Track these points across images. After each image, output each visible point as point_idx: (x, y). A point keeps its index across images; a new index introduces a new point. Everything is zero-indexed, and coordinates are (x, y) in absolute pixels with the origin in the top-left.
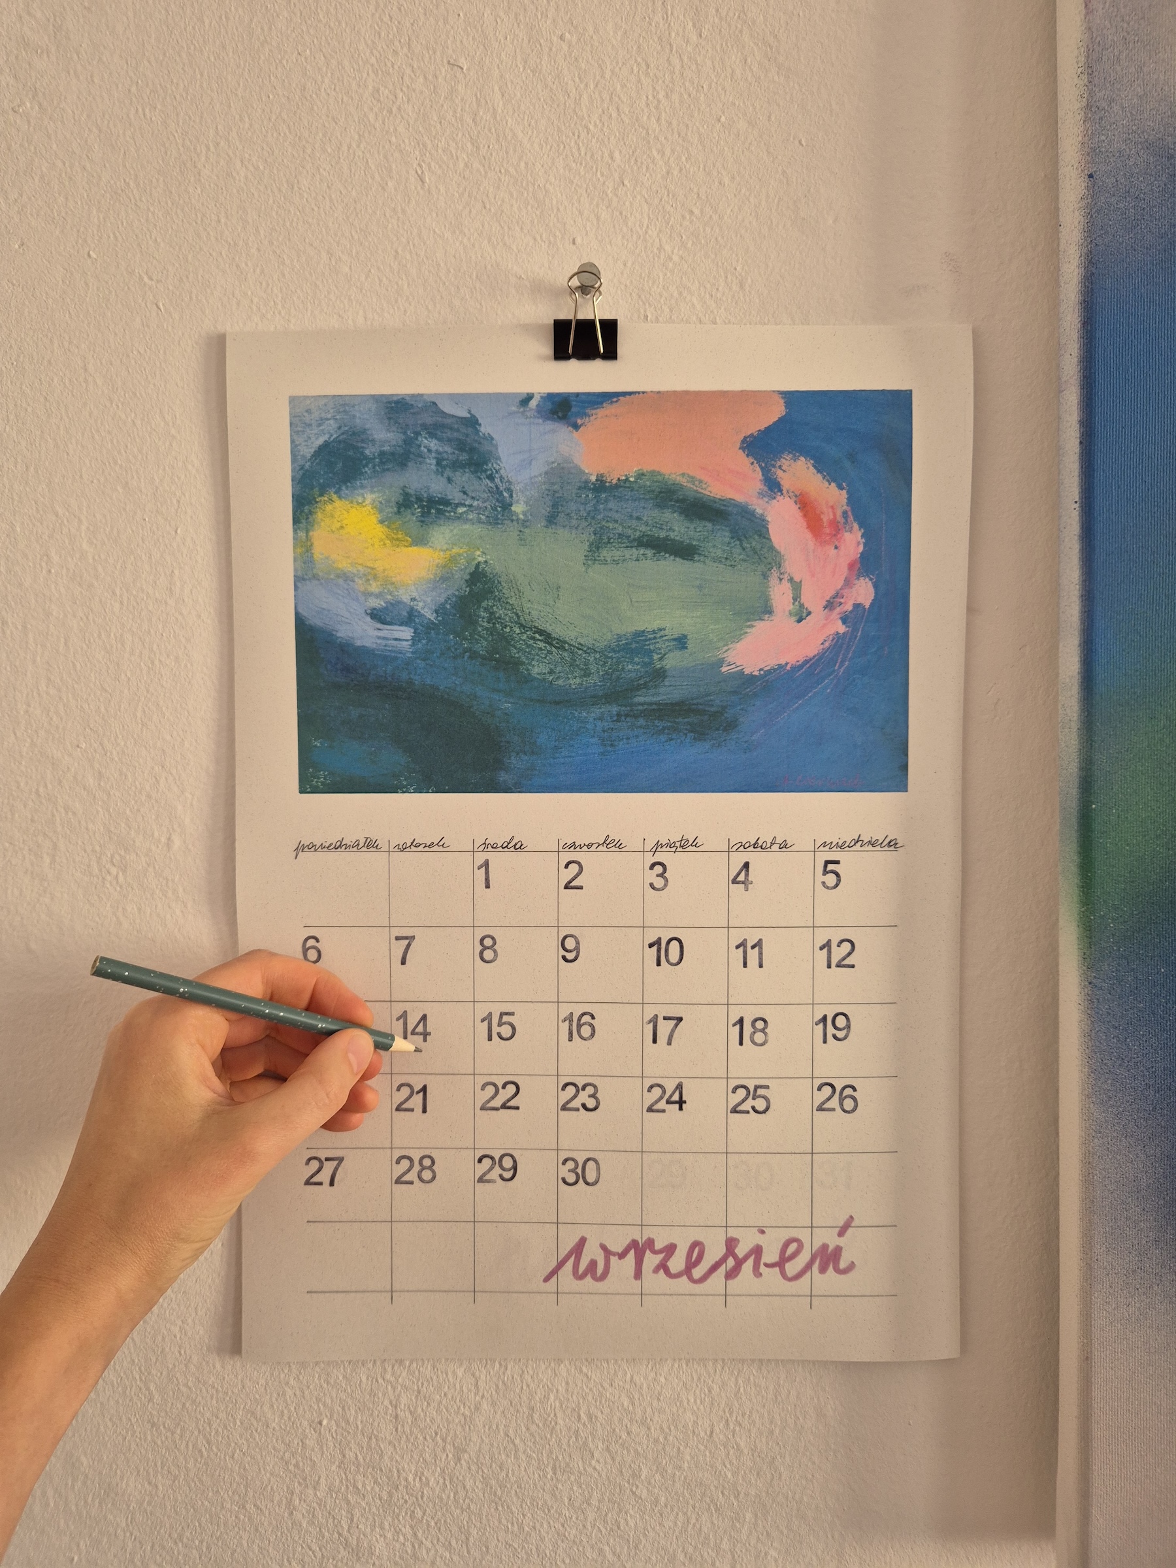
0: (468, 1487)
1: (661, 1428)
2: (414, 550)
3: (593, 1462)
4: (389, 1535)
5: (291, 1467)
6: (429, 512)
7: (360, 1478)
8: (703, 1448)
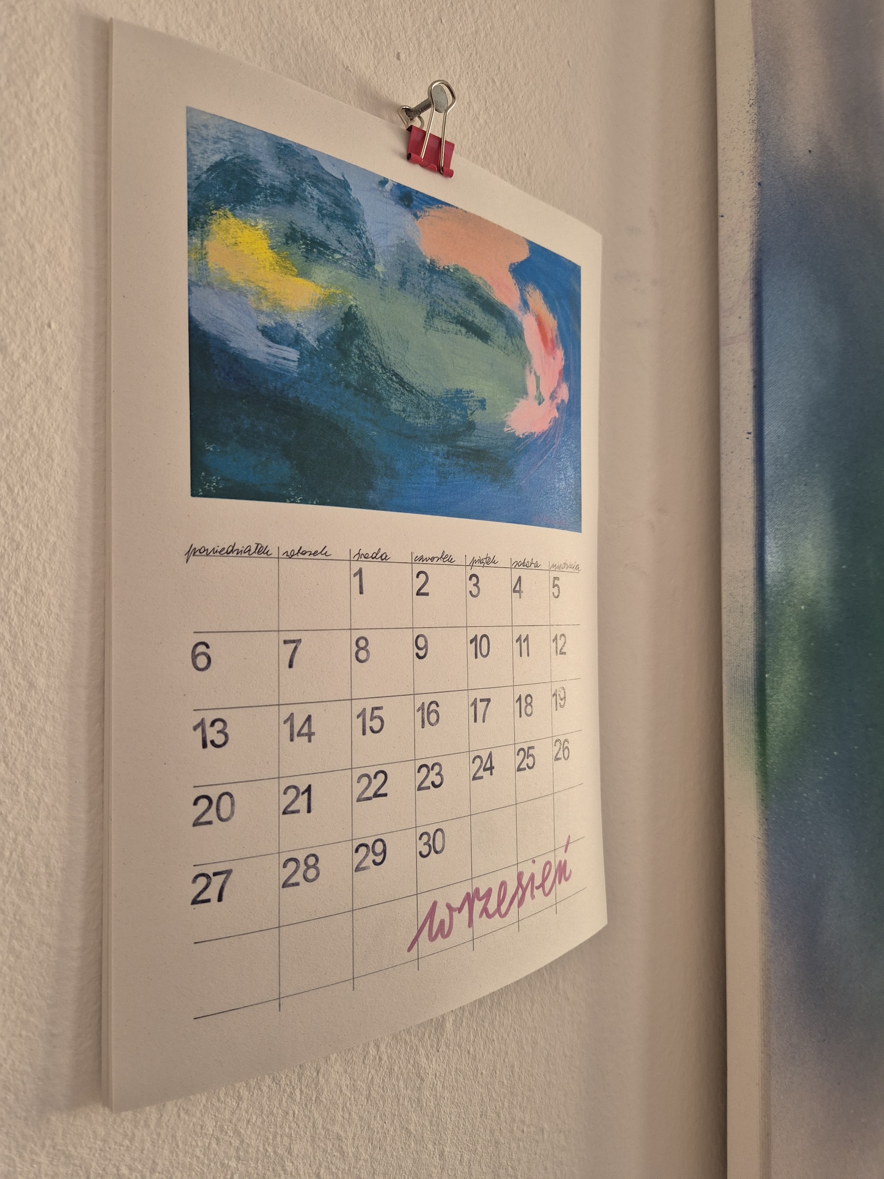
2: (300, 281)
6: (312, 251)
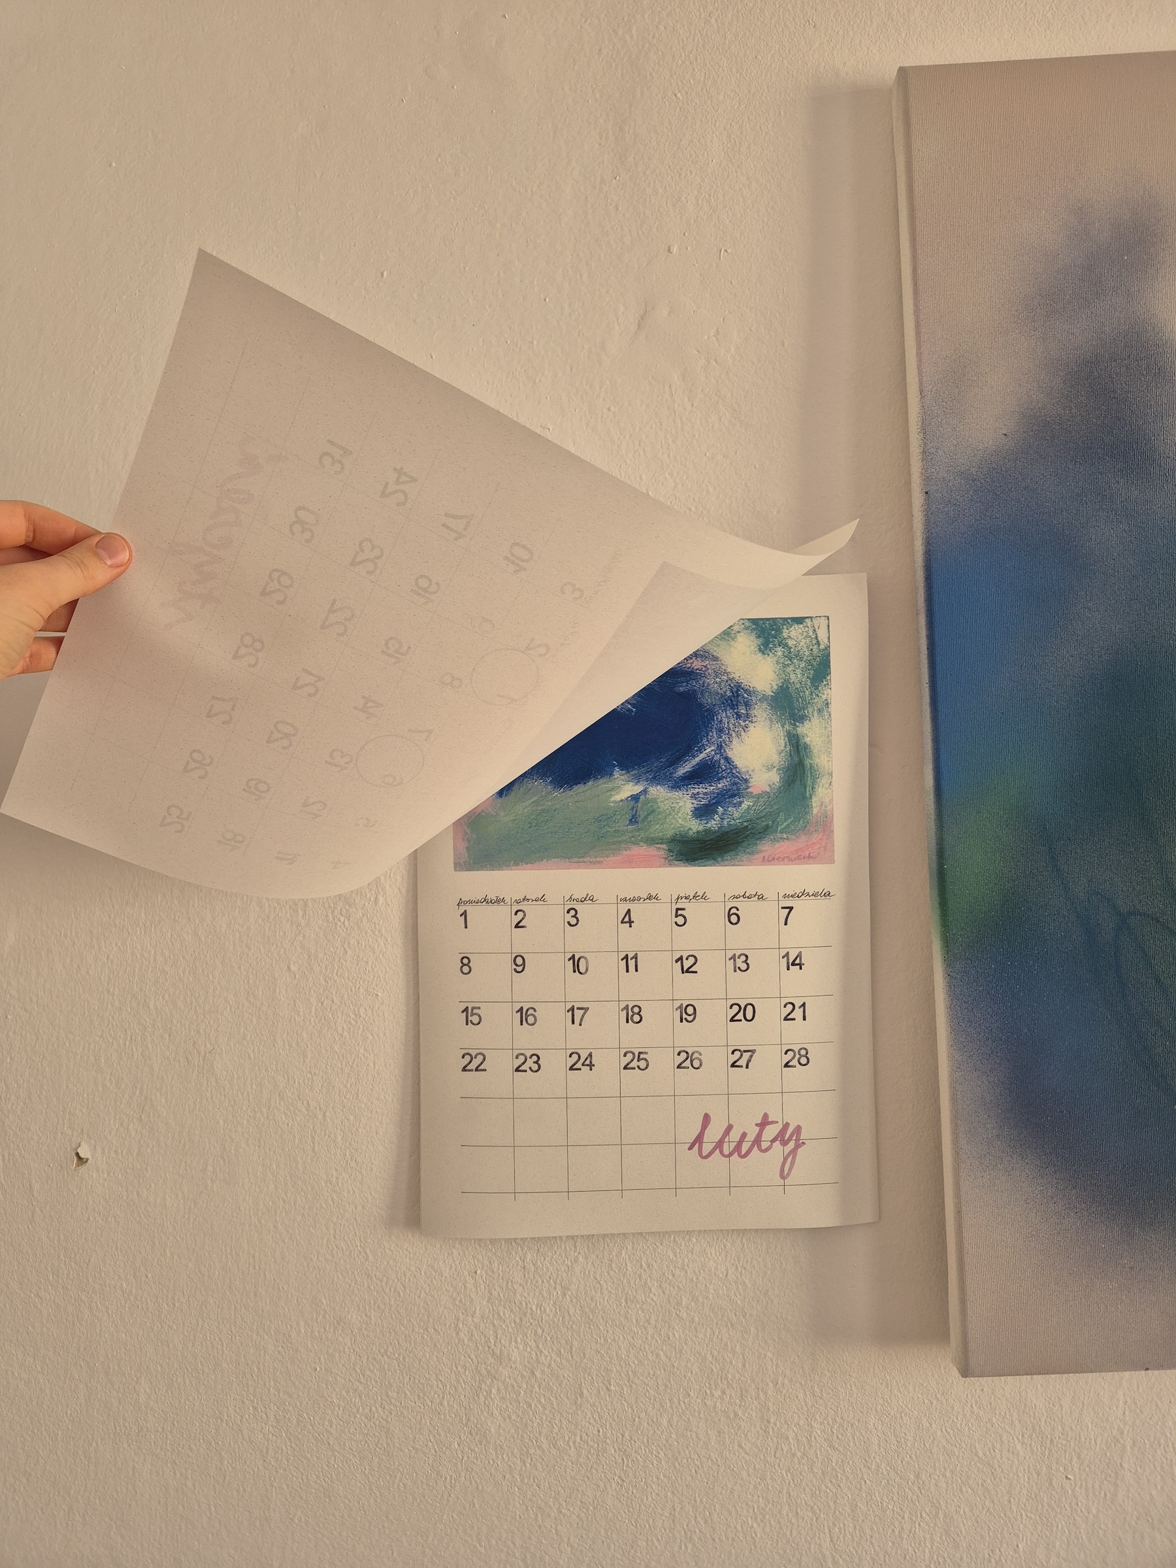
0: (571, 1313)
1: (694, 1271)
3: (651, 1295)
4: (521, 1347)
5: (457, 1302)
7: (501, 1308)
8: (721, 1285)
